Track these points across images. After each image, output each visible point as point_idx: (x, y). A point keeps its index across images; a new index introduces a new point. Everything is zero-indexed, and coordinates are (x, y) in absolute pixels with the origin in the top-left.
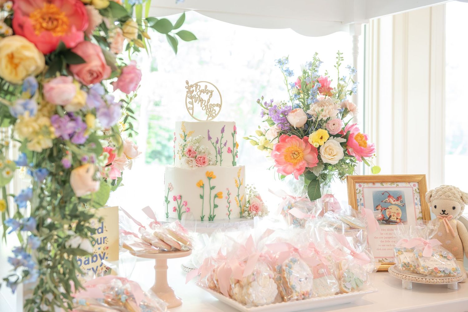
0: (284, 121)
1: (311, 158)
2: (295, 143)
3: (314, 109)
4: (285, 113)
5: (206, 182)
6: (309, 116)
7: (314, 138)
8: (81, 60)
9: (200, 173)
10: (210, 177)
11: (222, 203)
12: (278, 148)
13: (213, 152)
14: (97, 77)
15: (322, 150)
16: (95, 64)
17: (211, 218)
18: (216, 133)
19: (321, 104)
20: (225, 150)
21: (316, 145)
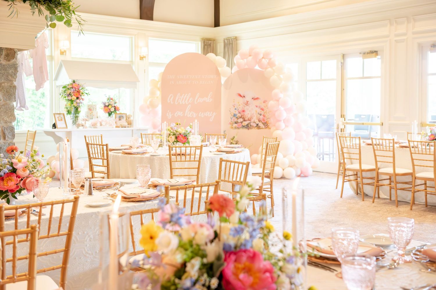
0: (105, 105)
1: (109, 110)
2: (106, 108)
3: (110, 103)
4: (105, 103)
5: (91, 113)
6: (109, 104)
7: (110, 107)
8: (79, 98)
9: (90, 112)
10: (92, 112)
11: (94, 116)
12: (104, 109)
13: (93, 109)
14: (80, 99)
15: (111, 109)
16: (80, 98)
17: (92, 119)
18: (93, 106)
19: (111, 102)
20: (94, 109)
21: (110, 108)
